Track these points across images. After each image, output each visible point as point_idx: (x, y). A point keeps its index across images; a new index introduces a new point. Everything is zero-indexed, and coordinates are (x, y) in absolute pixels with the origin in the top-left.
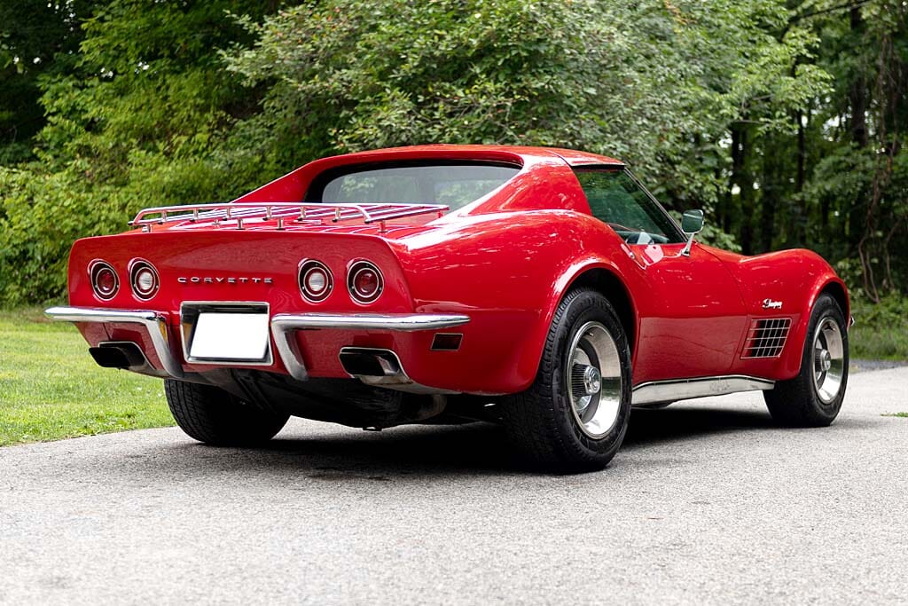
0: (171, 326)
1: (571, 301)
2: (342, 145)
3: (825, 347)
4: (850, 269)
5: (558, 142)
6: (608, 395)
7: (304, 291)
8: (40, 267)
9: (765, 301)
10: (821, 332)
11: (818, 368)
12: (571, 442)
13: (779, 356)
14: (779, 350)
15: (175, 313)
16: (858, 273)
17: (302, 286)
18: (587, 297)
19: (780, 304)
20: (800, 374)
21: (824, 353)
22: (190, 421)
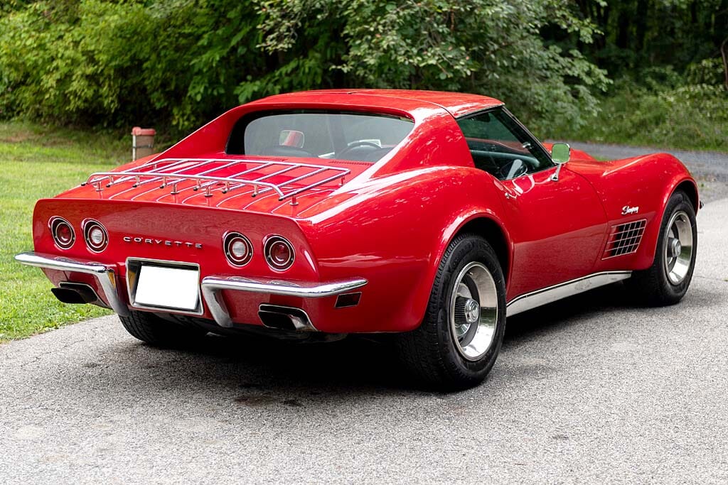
0: (119, 276)
1: (454, 249)
2: (264, 10)
3: (677, 236)
4: (713, 66)
5: (451, 8)
6: (485, 322)
7: (229, 256)
8: (8, 87)
9: (624, 209)
10: (674, 225)
11: (670, 254)
12: (453, 368)
13: (635, 251)
14: (636, 246)
15: (121, 264)
16: (720, 70)
17: (227, 251)
18: (468, 242)
19: (636, 209)
20: (654, 264)
21: (675, 242)
22: (136, 329)
